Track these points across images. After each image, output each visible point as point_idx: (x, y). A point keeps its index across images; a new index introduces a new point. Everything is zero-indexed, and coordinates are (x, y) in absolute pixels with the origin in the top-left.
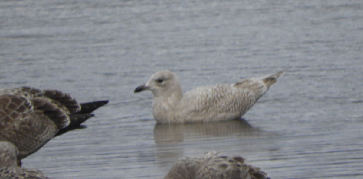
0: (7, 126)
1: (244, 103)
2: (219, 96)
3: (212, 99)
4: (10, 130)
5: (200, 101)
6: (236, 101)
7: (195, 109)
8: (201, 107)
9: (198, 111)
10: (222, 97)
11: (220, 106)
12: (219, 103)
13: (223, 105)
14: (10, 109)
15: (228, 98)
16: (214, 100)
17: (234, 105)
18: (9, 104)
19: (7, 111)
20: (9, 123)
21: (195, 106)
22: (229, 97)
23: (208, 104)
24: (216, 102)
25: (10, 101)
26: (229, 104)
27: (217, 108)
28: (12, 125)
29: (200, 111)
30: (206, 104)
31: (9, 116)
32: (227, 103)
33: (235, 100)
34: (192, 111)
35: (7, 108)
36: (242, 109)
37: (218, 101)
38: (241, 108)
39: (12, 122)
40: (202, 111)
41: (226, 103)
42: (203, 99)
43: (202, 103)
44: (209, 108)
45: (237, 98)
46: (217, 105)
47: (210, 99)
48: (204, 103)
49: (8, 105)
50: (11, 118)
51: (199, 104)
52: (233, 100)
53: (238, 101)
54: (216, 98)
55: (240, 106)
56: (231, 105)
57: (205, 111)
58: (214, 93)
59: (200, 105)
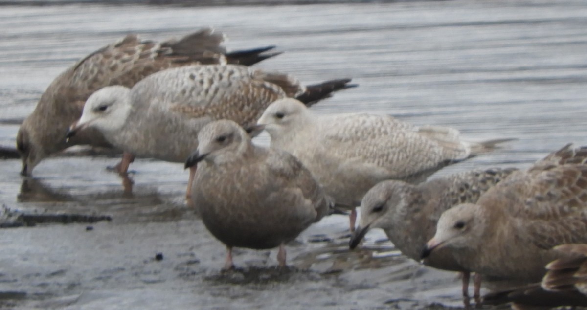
0: (572, 212)
1: (417, 156)
2: (383, 129)
3: (370, 129)
4: (576, 219)
5: (350, 126)
6: (406, 148)
7: (337, 134)
8: (347, 135)
9: (341, 140)
10: (386, 133)
11: (376, 145)
12: (377, 140)
13: (383, 144)
14: (579, 188)
15: (394, 139)
16: (372, 133)
17: (399, 152)
18: (577, 179)
19: (573, 190)
20: (575, 208)
21: (339, 131)
22: (397, 137)
23: (359, 134)
24: (374, 137)
25: (579, 175)
26: (392, 147)
27: (370, 145)
28: (580, 213)
29: (343, 140)
30: (356, 132)
31: (577, 198)
32: (389, 145)
33: (404, 145)
34: (331, 138)
35: (574, 185)
36: (409, 163)
37: (377, 137)
38: (408, 161)
39: (580, 207)
40: (347, 140)
41: (387, 143)
42: (356, 125)
43: (351, 130)
44: (358, 139)
45: (409, 144)
46: (373, 141)
47: (366, 129)
48: (353, 130)
49: (575, 180)
50: (580, 201)
51: (345, 129)
52: (401, 144)
53: (408, 149)
54: (376, 131)
55: (407, 157)
56: (394, 149)
57: (350, 142)
58: (377, 123)
59: (347, 132)
